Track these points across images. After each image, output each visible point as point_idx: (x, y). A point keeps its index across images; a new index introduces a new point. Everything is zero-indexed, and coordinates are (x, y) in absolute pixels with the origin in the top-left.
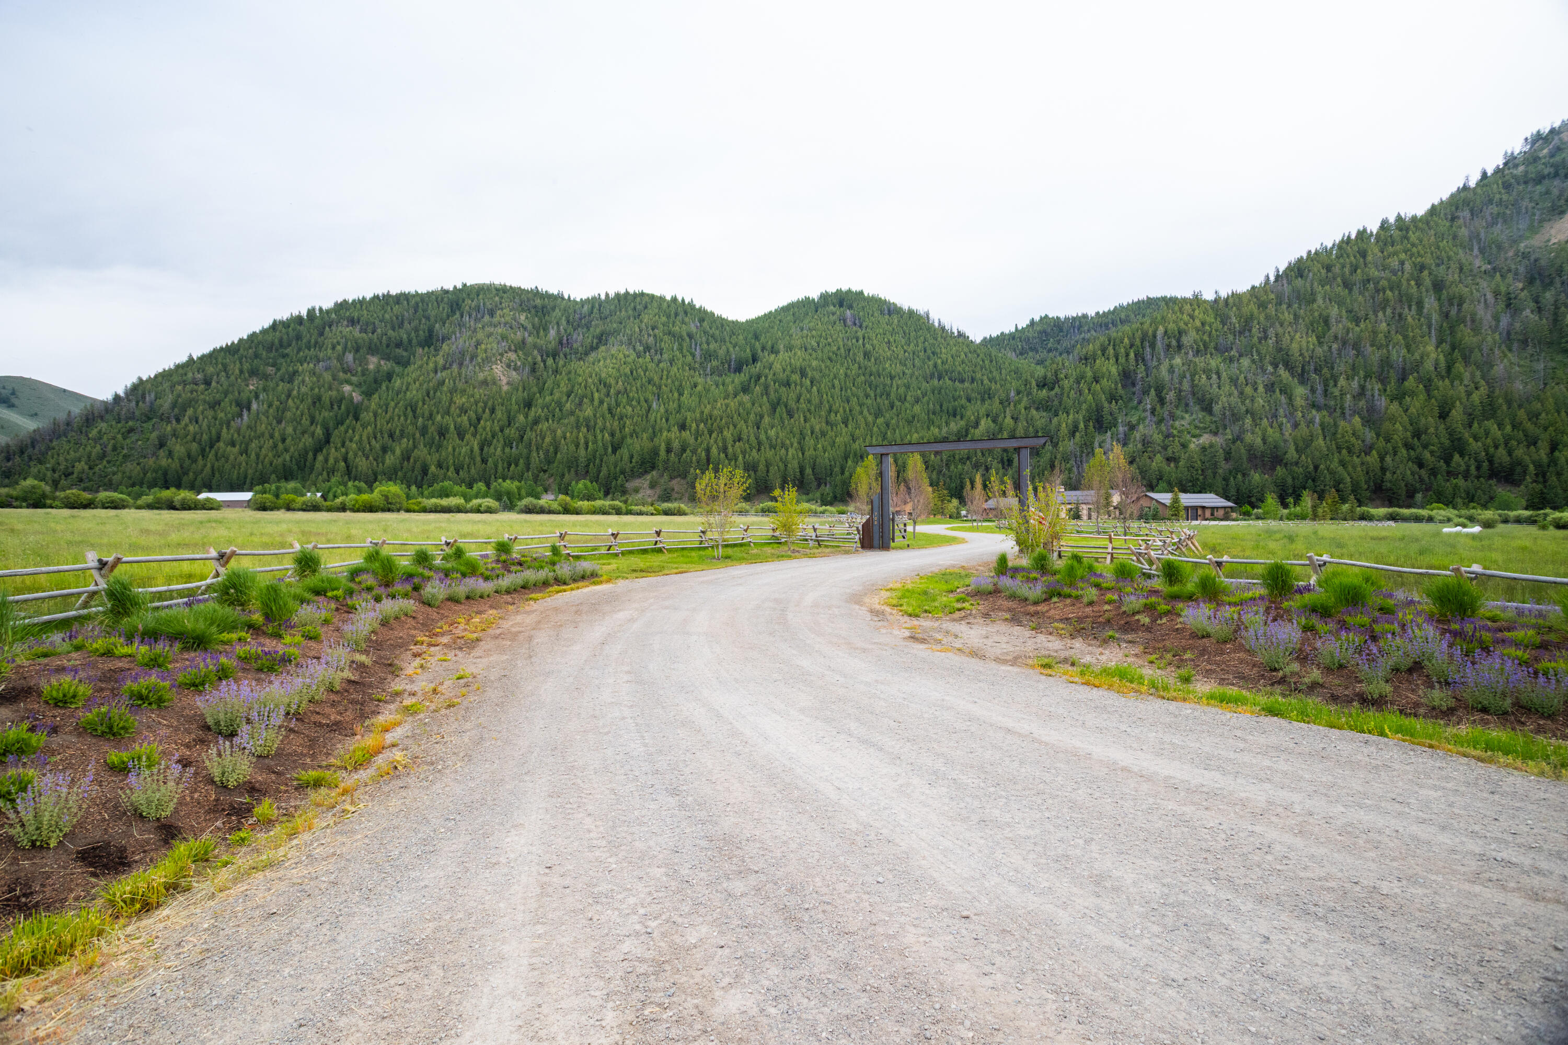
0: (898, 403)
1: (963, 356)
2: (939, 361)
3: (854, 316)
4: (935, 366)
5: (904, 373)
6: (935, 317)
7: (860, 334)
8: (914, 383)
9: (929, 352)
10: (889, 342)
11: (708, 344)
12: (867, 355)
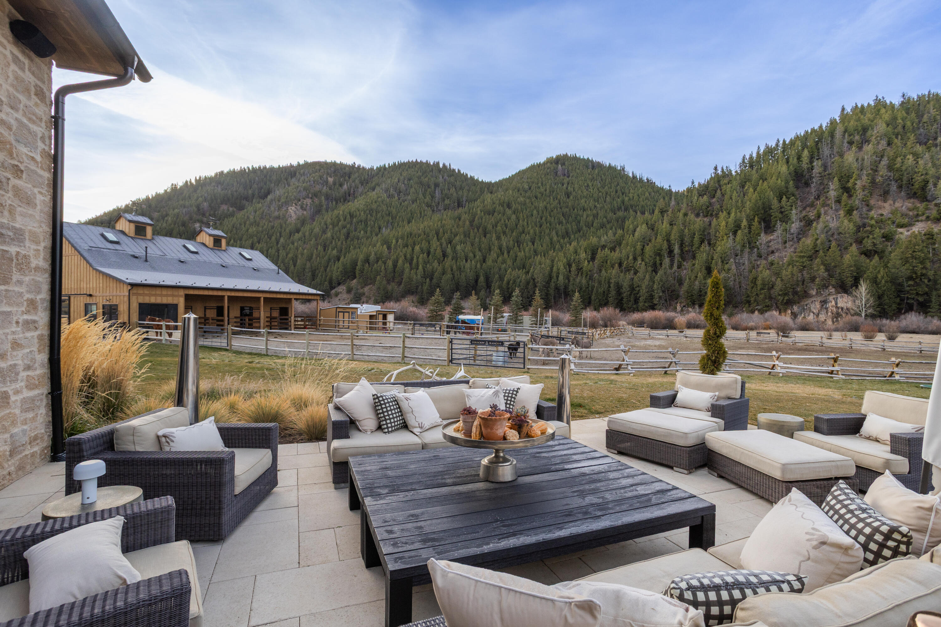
0: (584, 228)
1: (647, 194)
2: (627, 199)
3: (563, 170)
4: (623, 202)
5: (595, 206)
6: (629, 171)
7: (566, 181)
8: (601, 214)
9: (619, 192)
10: (588, 186)
11: (449, 190)
12: (568, 195)
